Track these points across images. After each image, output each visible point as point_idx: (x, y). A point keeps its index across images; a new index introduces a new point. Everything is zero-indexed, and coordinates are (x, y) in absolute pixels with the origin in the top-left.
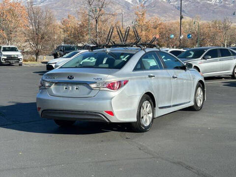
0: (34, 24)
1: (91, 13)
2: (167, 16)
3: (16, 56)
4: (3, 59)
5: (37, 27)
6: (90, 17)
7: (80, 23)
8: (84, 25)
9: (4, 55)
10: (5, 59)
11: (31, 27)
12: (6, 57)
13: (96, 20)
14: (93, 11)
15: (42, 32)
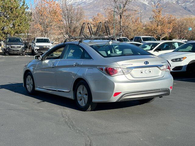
0: (67, 19)
1: (116, 10)
2: (176, 14)
3: (48, 47)
4: (36, 49)
5: (70, 22)
6: (115, 12)
7: (107, 20)
8: (110, 21)
9: (37, 46)
10: (38, 50)
11: (65, 22)
12: (38, 48)
13: (121, 16)
14: (117, 7)
15: (74, 26)
